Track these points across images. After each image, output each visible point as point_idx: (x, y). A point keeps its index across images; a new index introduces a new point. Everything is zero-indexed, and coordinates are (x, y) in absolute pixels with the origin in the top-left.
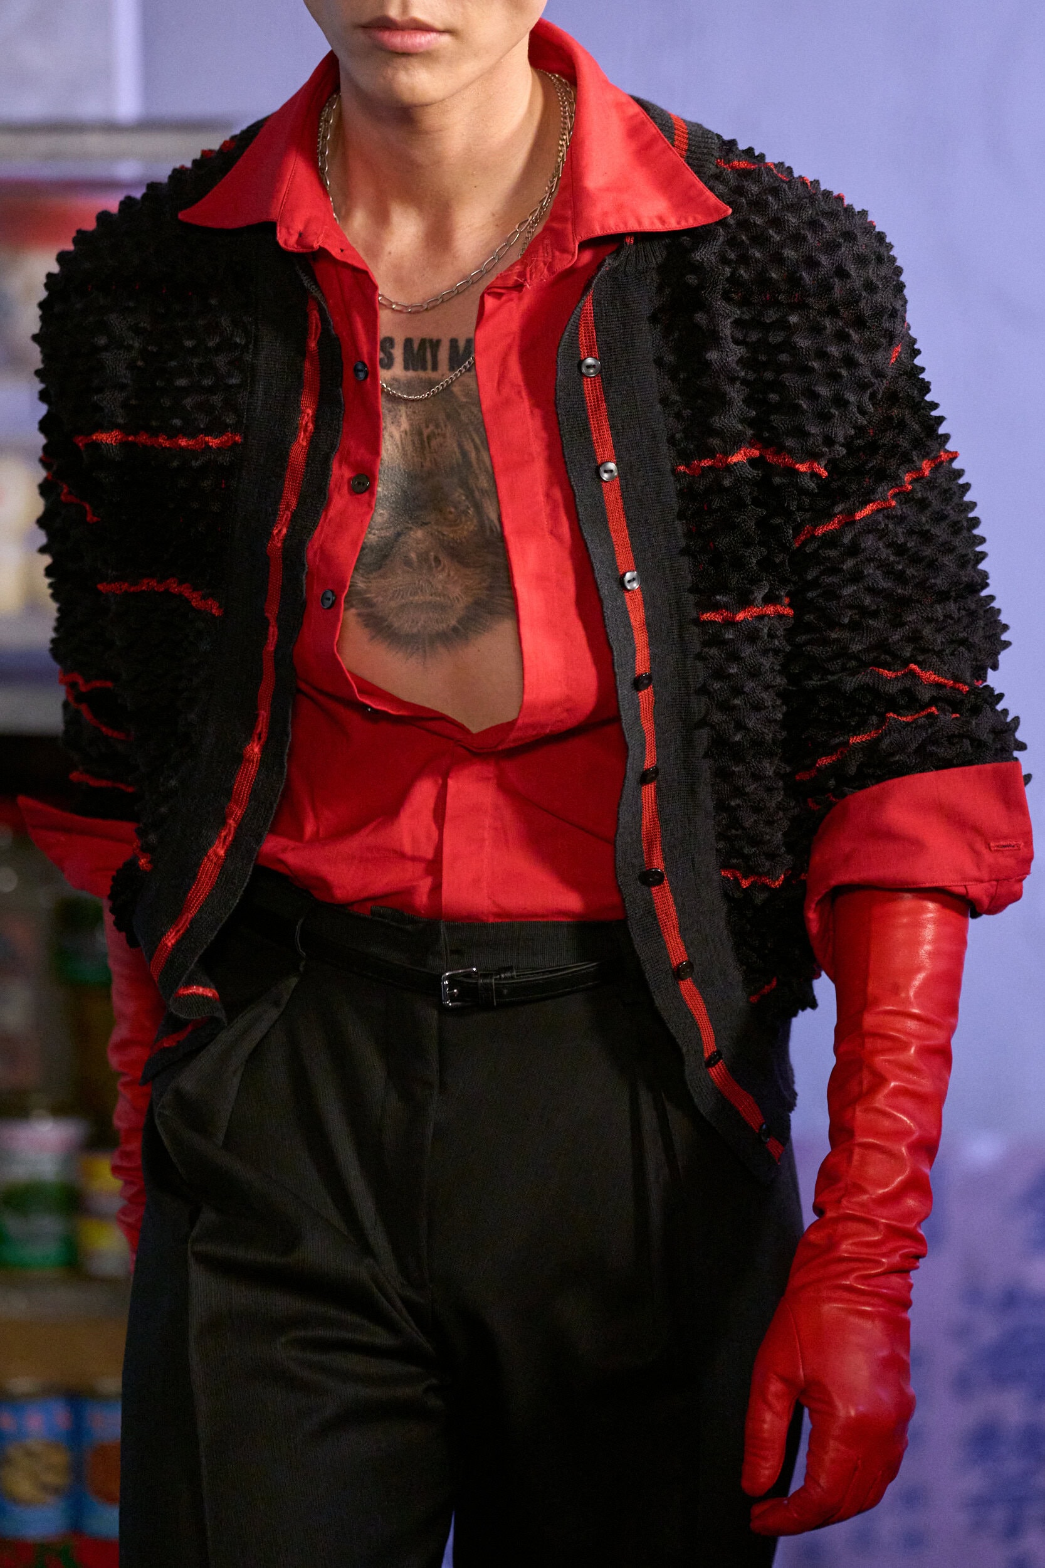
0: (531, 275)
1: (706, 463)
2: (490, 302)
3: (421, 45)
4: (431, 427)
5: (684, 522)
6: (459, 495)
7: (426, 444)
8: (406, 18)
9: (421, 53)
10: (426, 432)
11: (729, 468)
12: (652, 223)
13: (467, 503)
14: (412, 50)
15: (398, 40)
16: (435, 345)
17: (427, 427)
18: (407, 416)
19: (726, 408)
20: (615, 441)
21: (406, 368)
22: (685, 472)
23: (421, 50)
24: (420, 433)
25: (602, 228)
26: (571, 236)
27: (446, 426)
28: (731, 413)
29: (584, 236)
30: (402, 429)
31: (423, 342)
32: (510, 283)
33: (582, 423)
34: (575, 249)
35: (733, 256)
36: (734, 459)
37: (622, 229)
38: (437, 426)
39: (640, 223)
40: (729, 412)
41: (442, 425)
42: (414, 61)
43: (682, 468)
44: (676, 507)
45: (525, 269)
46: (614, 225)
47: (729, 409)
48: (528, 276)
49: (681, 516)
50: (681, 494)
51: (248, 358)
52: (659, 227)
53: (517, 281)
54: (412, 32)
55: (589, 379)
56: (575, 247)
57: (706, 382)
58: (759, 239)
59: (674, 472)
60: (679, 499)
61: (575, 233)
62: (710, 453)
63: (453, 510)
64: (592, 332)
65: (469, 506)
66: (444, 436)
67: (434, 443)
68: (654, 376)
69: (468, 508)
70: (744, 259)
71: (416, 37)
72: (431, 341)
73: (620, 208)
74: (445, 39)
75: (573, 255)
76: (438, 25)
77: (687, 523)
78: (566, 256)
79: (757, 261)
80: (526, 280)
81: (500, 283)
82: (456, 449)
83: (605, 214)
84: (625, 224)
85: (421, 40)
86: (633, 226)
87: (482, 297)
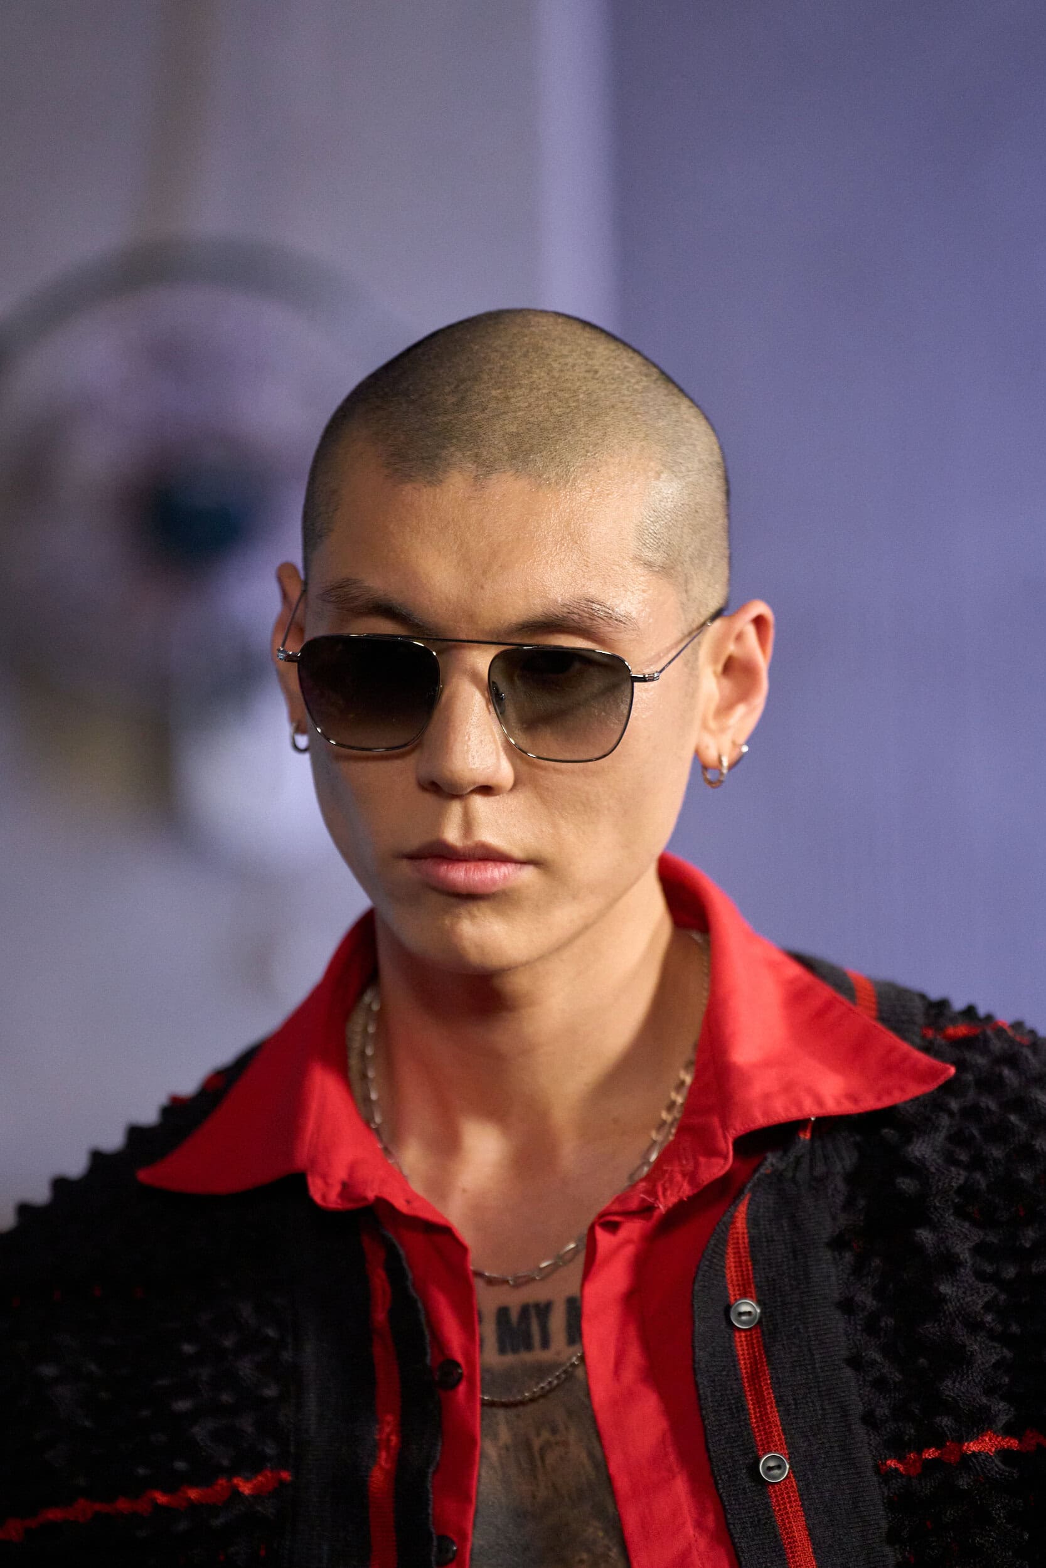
0: (664, 1193)
1: (930, 1454)
2: (602, 1236)
3: (494, 881)
4: (546, 1434)
5: (897, 1547)
6: (595, 1531)
7: (539, 1463)
8: (469, 843)
9: (493, 894)
10: (537, 1443)
11: (966, 1461)
12: (839, 1103)
13: (606, 1541)
14: (481, 890)
15: (460, 875)
16: (543, 1310)
17: (538, 1435)
18: (508, 1422)
19: (962, 1371)
20: (785, 1422)
21: (502, 1350)
22: (896, 1469)
23: (494, 889)
24: (528, 1446)
25: (766, 1114)
26: (720, 1132)
27: (567, 1428)
28: (971, 1378)
29: (738, 1127)
30: (501, 1443)
31: (525, 1310)
32: (634, 1205)
33: (734, 1399)
34: (728, 1149)
35: (964, 1157)
36: (972, 1447)
37: (794, 1114)
38: (554, 1431)
39: (819, 1102)
40: (968, 1377)
41: (562, 1427)
42: (483, 905)
43: (892, 1463)
44: (884, 1524)
45: (654, 1186)
46: (782, 1111)
47: (968, 1371)
48: (660, 1193)
49: (893, 1537)
50: (891, 1505)
51: (286, 1356)
52: (848, 1108)
53: (643, 1200)
54: (480, 863)
55: (743, 1334)
56: (728, 1146)
57: (930, 1329)
58: (999, 1132)
59: (877, 1470)
60: (887, 1513)
61: (725, 1127)
62: (937, 1438)
63: (585, 1556)
64: (747, 1266)
65: (611, 1545)
66: (565, 1444)
67: (551, 1458)
68: (842, 1325)
69: (610, 1549)
70: (978, 1163)
71: (486, 870)
72: (537, 1306)
73: (788, 1088)
74: (528, 874)
75: (726, 1158)
76: (517, 853)
77: (901, 1547)
78: (714, 1160)
79: (996, 1162)
80: (657, 1198)
81: (616, 1208)
82: (586, 1461)
83: (767, 1097)
84: (799, 1104)
85: (495, 874)
86: (810, 1110)
87: (592, 1230)
